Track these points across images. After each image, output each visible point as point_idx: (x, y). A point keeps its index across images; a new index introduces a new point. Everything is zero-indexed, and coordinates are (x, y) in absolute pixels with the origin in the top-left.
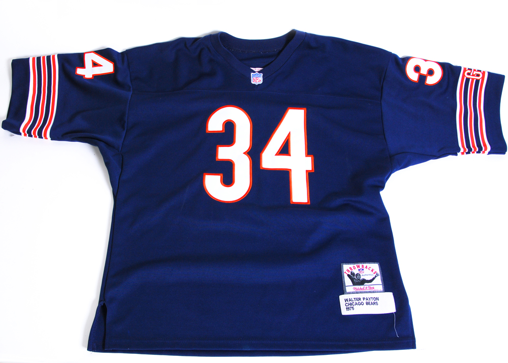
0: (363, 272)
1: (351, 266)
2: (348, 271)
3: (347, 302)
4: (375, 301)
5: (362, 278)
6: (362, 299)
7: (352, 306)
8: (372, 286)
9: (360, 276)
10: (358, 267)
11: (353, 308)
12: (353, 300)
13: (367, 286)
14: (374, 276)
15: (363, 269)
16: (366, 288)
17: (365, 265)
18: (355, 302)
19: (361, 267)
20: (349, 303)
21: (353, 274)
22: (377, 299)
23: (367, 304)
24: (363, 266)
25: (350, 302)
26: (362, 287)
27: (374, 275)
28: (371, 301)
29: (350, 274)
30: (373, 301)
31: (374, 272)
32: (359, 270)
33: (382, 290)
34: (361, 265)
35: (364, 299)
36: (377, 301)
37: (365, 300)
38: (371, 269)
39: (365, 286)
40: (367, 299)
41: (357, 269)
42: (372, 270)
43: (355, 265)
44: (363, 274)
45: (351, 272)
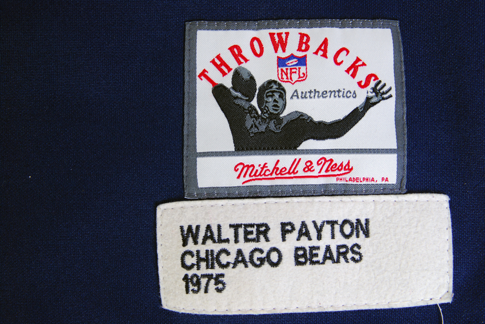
0: (303, 78)
1: (242, 37)
2: (220, 64)
3: (191, 246)
4: (350, 243)
5: (293, 106)
6: (275, 233)
7: (217, 270)
8: (338, 159)
9: (282, 95)
10: (280, 43)
11: (218, 279)
12: (228, 233)
13: (315, 158)
14: (359, 101)
15: (302, 61)
16: (309, 167)
17: (317, 34)
18: (232, 248)
19: (292, 48)
20: (203, 249)
21: (245, 83)
22: (362, 228)
23: (304, 257)
24: (304, 42)
25: (210, 245)
26: (286, 160)
27: (362, 95)
28: (326, 239)
29: (227, 81)
30: (340, 240)
31: (362, 74)
32: (281, 62)
33: (393, 180)
34: (294, 35)
35: (286, 229)
36: (361, 240)
37: (292, 237)
38: (347, 60)
39: (305, 158)
40: (304, 232)
41: (270, 55)
42: (353, 69)
43: (264, 35)
44: (301, 87)
45: (237, 75)
